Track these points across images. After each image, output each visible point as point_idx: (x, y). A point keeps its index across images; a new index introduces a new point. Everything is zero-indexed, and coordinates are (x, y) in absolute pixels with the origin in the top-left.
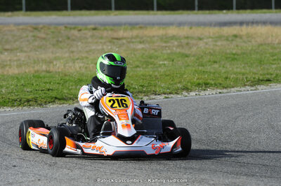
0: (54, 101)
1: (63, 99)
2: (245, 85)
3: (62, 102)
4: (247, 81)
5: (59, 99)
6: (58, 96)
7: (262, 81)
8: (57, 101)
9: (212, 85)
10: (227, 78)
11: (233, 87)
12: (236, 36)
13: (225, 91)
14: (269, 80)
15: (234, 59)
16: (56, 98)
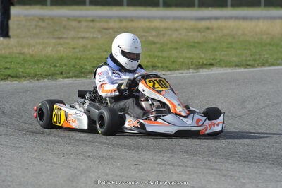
0: (7, 79)
1: (16, 77)
2: (189, 68)
3: (15, 79)
4: (192, 65)
5: (12, 77)
6: (12, 75)
7: (206, 64)
8: (9, 78)
9: (158, 67)
10: (174, 62)
11: (178, 70)
12: (208, 28)
13: (169, 72)
14: (212, 65)
15: (194, 47)
16: (9, 76)
